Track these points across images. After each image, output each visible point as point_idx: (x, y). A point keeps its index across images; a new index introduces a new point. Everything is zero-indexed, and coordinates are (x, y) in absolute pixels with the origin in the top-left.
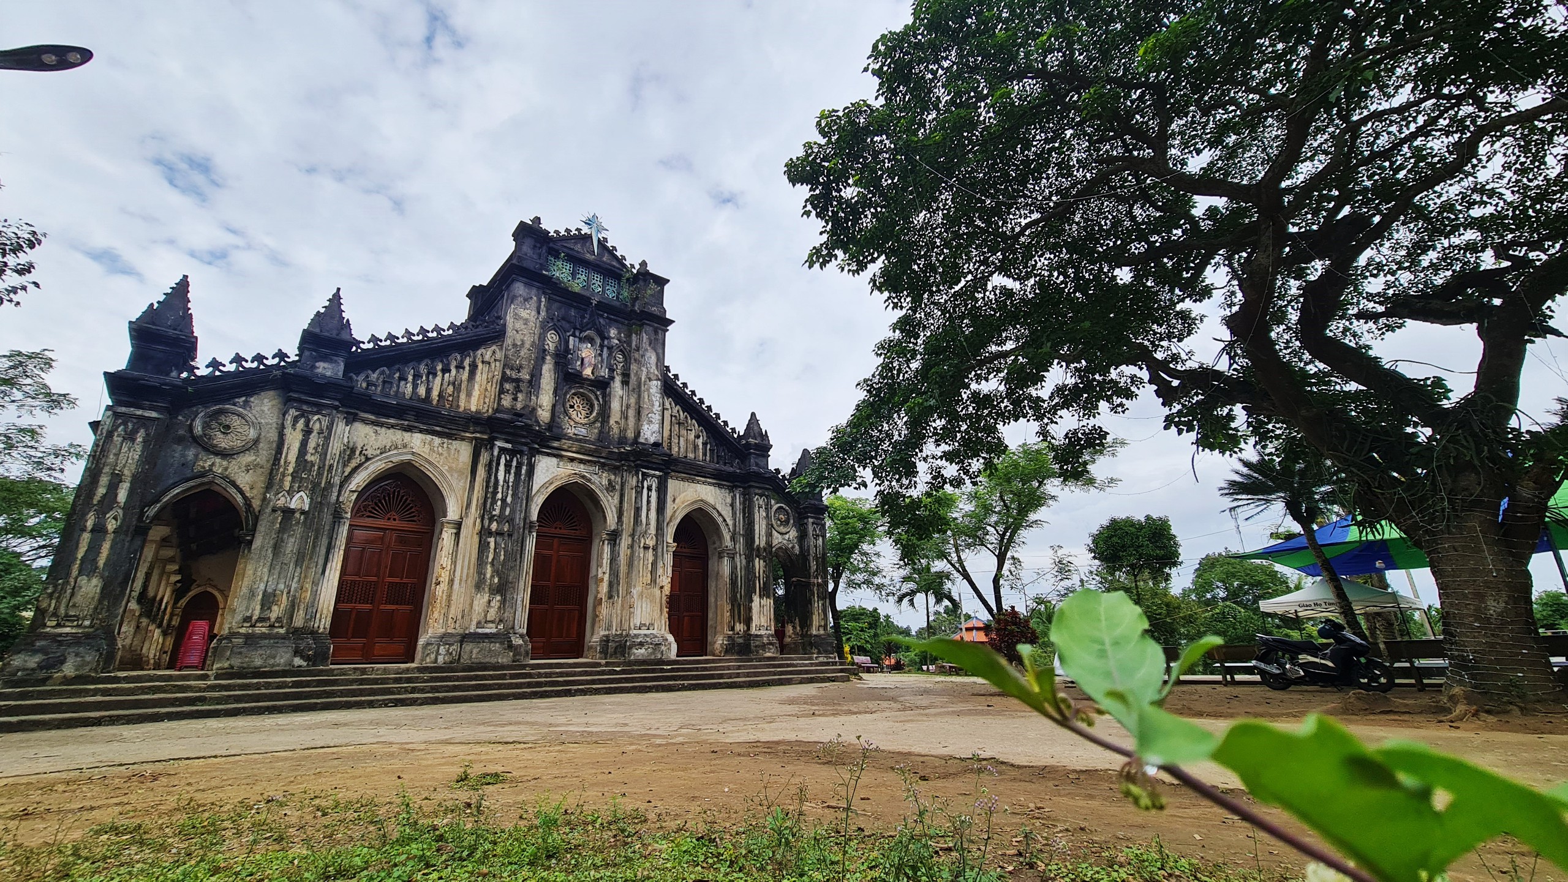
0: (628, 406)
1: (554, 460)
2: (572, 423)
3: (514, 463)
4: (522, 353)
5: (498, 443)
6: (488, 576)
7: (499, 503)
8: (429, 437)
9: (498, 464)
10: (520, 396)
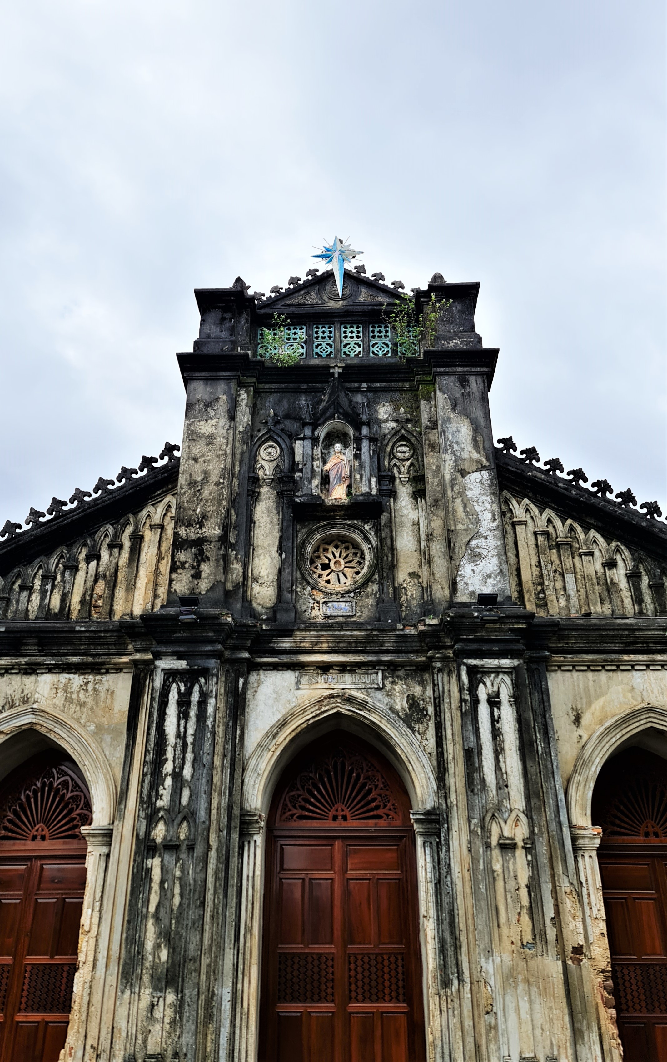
0: (430, 536)
1: (289, 677)
2: (320, 597)
3: (195, 697)
4: (206, 494)
5: (164, 664)
6: (149, 945)
7: (169, 782)
8: (64, 677)
9: (164, 704)
10: (206, 568)
